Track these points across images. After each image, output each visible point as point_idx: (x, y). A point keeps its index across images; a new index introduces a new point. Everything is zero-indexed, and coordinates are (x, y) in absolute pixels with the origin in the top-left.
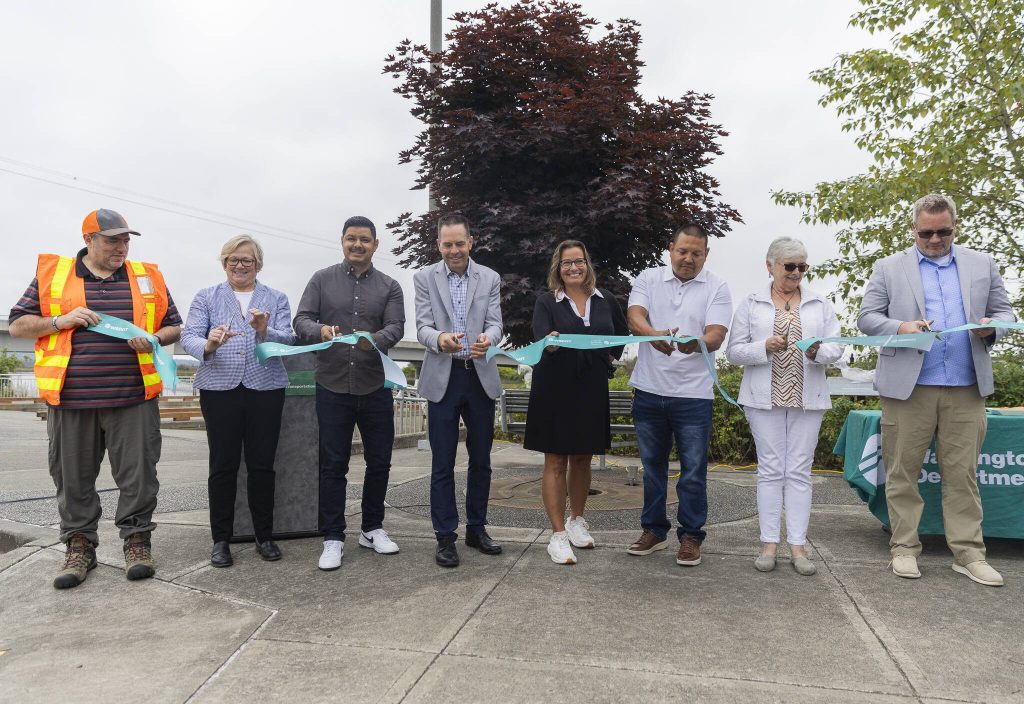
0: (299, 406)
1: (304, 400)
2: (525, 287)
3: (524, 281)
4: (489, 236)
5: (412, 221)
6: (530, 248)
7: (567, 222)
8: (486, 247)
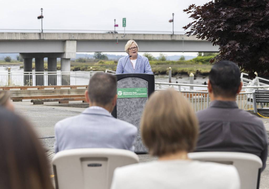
0: (140, 102)
1: (142, 99)
2: (237, 48)
3: (237, 45)
4: (222, 24)
5: (196, 7)
6: (240, 29)
7: (261, 14)
8: (221, 29)
